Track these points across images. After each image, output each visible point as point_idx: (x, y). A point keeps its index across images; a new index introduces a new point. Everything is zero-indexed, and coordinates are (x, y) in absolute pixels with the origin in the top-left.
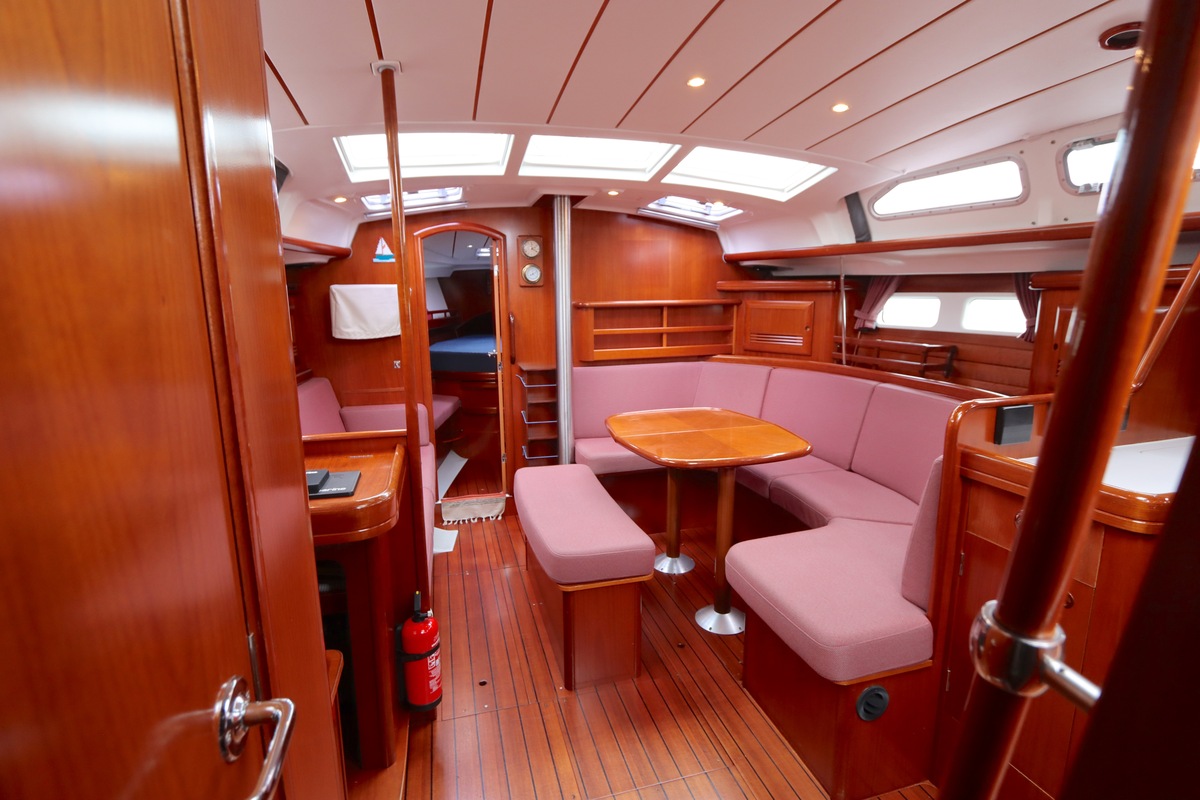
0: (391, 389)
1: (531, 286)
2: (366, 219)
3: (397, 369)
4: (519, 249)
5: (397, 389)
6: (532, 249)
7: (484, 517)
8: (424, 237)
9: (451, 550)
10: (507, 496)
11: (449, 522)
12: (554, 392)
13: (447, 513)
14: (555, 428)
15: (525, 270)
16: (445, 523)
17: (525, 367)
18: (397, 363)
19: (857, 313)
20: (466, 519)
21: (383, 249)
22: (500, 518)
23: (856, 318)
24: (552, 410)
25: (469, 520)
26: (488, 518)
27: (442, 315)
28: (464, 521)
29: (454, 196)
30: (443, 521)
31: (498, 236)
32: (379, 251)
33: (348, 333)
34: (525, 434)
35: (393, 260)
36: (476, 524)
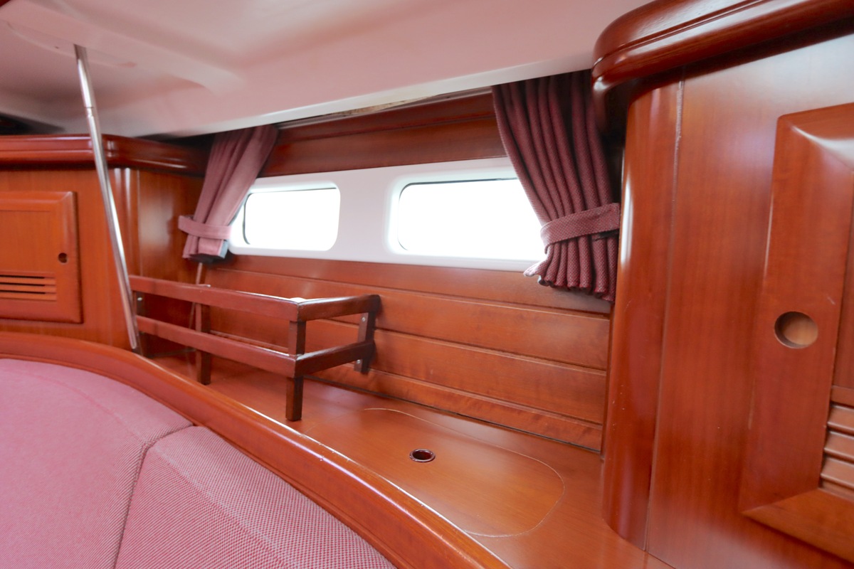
19: (184, 223)
23: (185, 235)
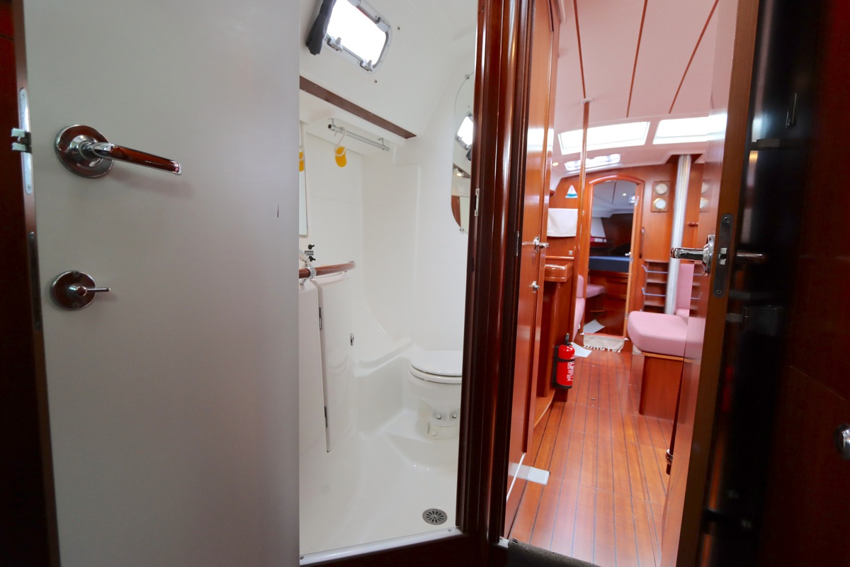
1: (660, 211)
2: (565, 176)
4: (654, 190)
6: (662, 189)
7: (609, 349)
8: (595, 184)
9: (586, 357)
10: (626, 339)
11: (587, 346)
12: (665, 277)
13: (587, 341)
14: (663, 300)
15: (655, 202)
16: (584, 345)
17: (648, 260)
18: (571, 252)
21: (572, 191)
22: (619, 351)
24: (663, 288)
25: (599, 348)
26: (611, 350)
27: (600, 240)
28: (596, 348)
29: (615, 160)
31: (639, 182)
32: (569, 192)
34: (642, 302)
35: (576, 197)
36: (603, 351)
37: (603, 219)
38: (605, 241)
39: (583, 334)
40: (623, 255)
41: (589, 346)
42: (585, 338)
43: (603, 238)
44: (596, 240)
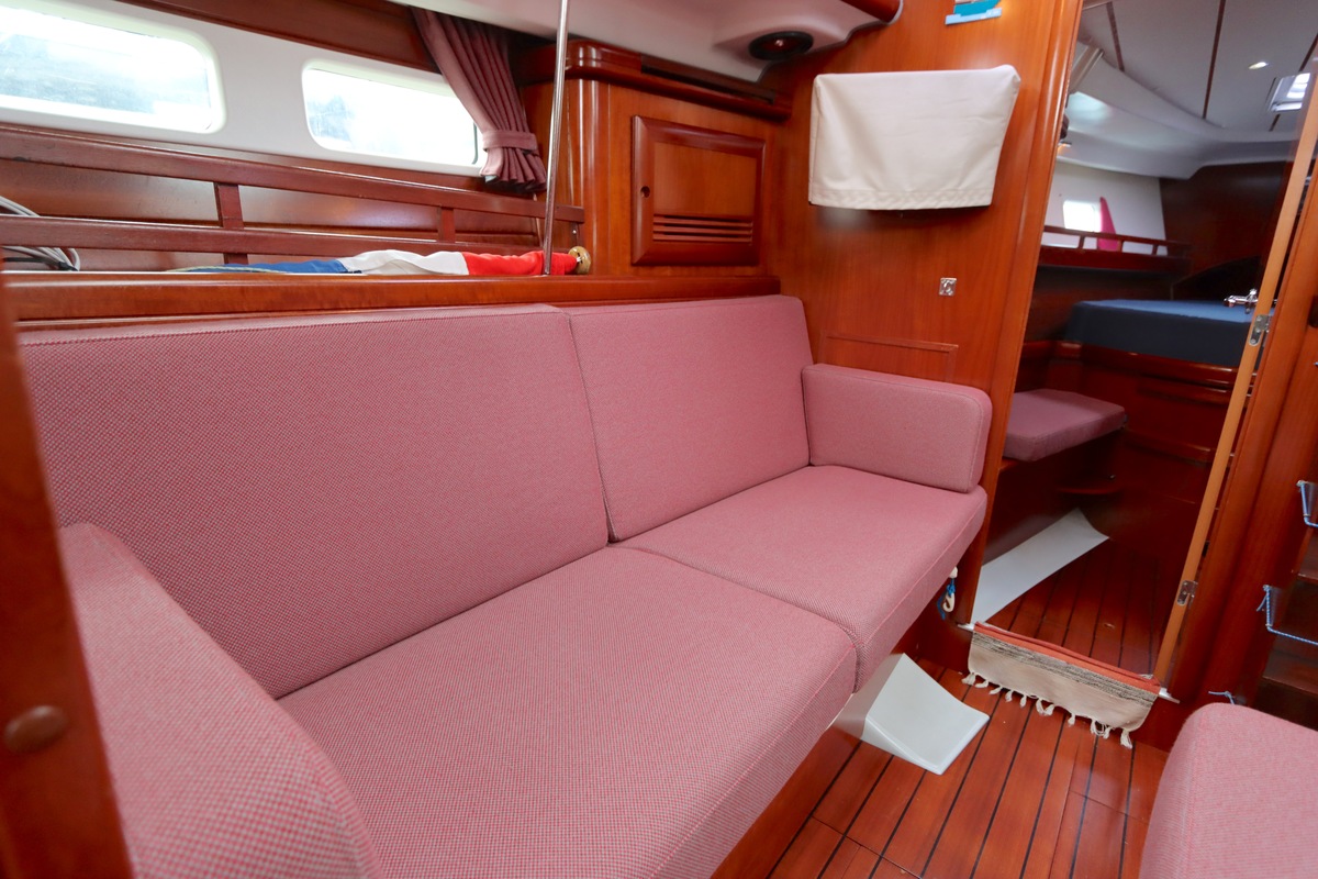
0: (922, 343)
3: (945, 297)
5: (935, 344)
7: (1075, 712)
9: (938, 768)
10: (1163, 693)
11: (980, 679)
13: (981, 659)
16: (970, 680)
18: (948, 282)
20: (1026, 694)
22: (1123, 740)
25: (1032, 701)
26: (1084, 722)
27: (1146, 250)
28: (1017, 696)
30: (967, 673)
33: (836, 192)
36: (1049, 717)
37: (1165, 183)
38: (1162, 251)
39: (970, 627)
40: (1217, 296)
41: (988, 679)
42: (974, 648)
43: (1155, 243)
44: (1128, 248)
